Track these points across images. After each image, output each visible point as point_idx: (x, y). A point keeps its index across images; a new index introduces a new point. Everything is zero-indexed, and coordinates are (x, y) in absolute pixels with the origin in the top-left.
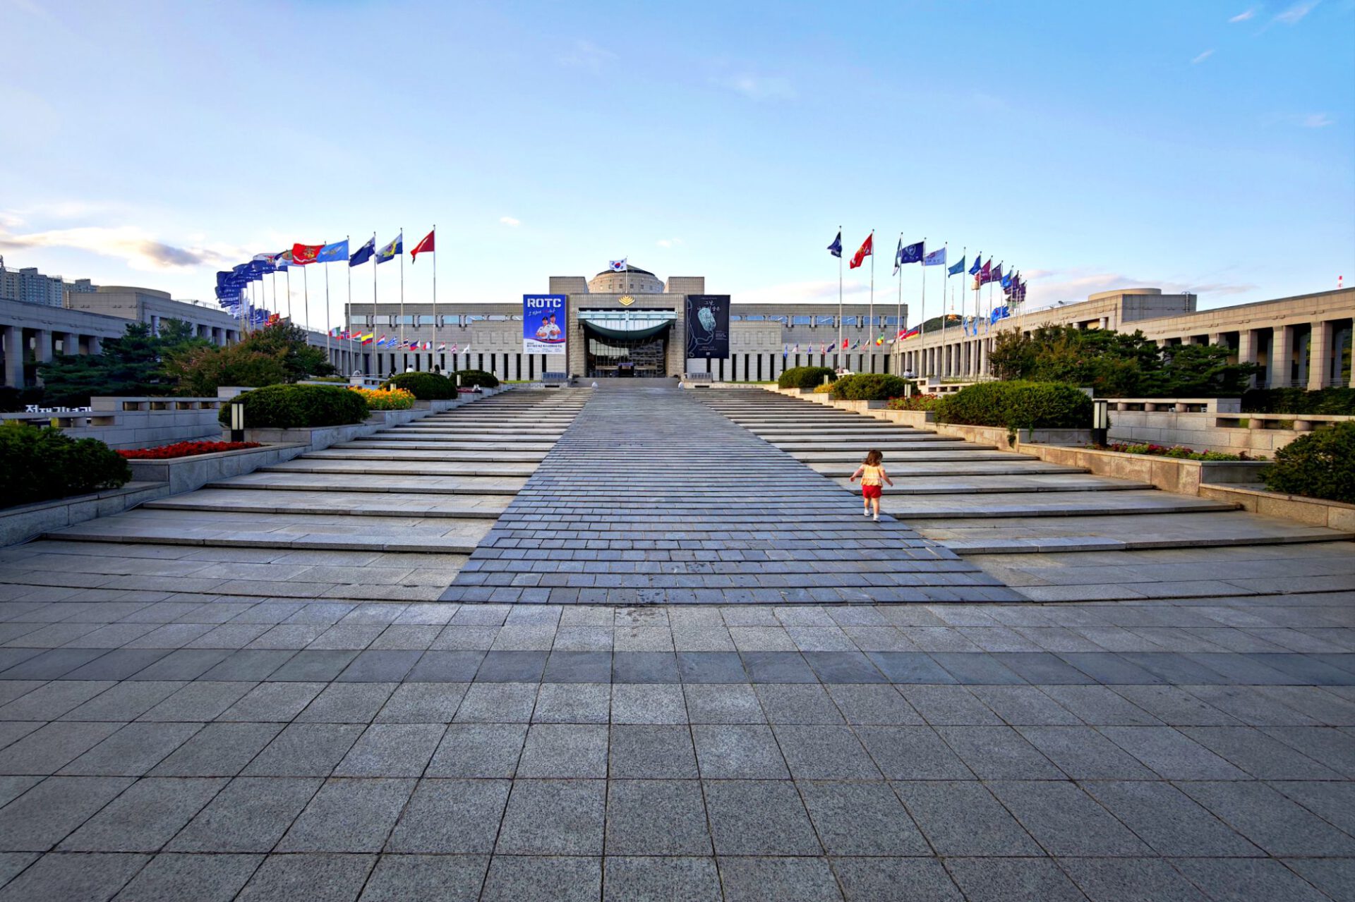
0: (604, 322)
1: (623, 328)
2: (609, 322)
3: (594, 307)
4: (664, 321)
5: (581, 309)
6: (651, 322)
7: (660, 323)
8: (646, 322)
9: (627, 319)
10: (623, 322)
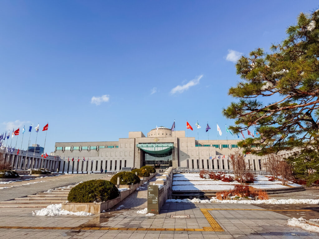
0: (146, 148)
1: (153, 150)
2: (148, 148)
3: (144, 142)
4: (168, 147)
5: (139, 143)
6: (163, 148)
7: (167, 148)
8: (161, 148)
9: (155, 147)
10: (153, 148)
